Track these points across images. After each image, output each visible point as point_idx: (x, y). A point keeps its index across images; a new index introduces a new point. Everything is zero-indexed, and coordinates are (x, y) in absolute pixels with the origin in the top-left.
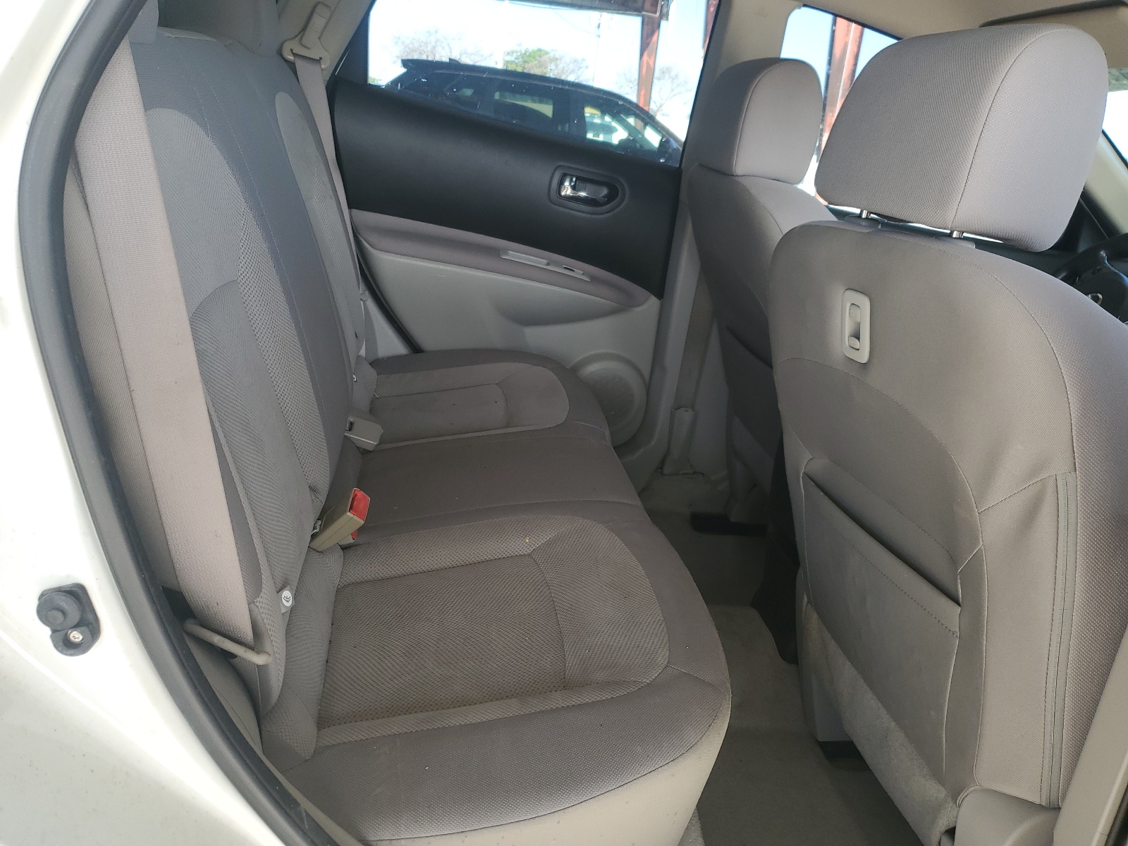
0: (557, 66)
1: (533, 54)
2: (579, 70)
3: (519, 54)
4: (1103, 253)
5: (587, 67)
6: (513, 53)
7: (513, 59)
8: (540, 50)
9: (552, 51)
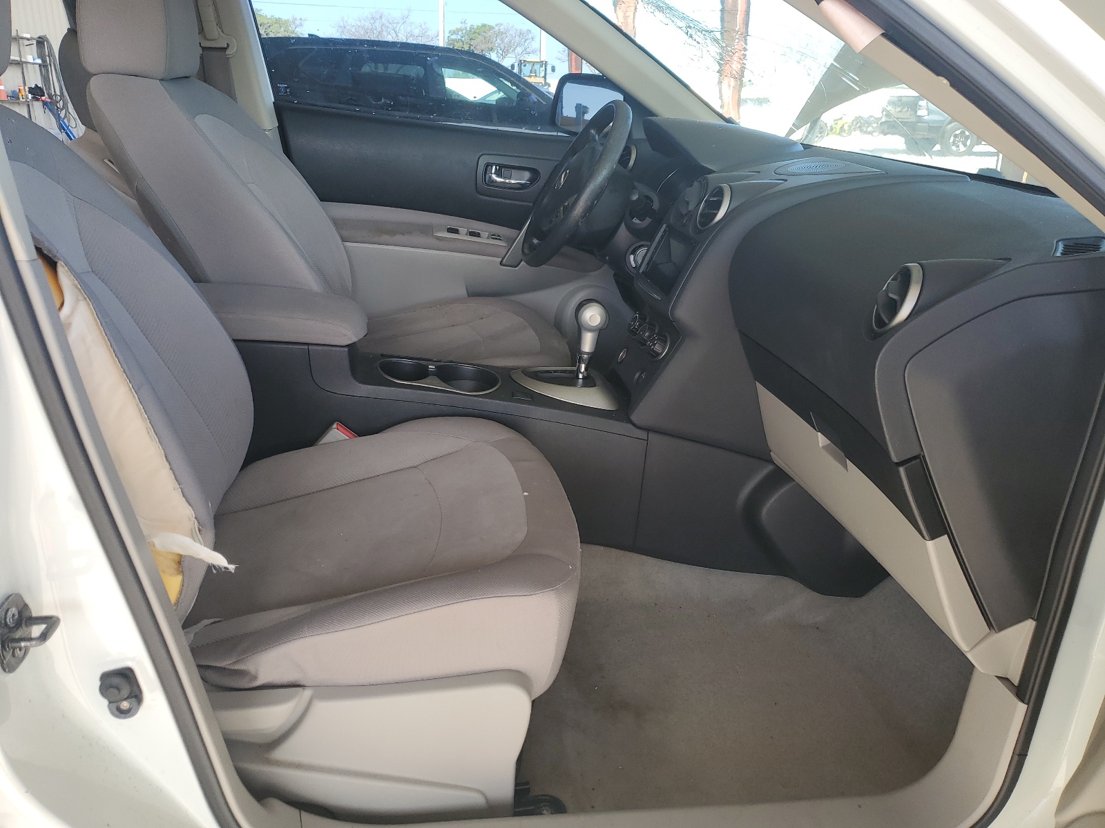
0: (502, 40)
1: (477, 31)
2: (525, 42)
3: (464, 31)
4: (593, 131)
5: (533, 38)
6: (458, 32)
7: (459, 37)
8: (484, 26)
9: (497, 25)
